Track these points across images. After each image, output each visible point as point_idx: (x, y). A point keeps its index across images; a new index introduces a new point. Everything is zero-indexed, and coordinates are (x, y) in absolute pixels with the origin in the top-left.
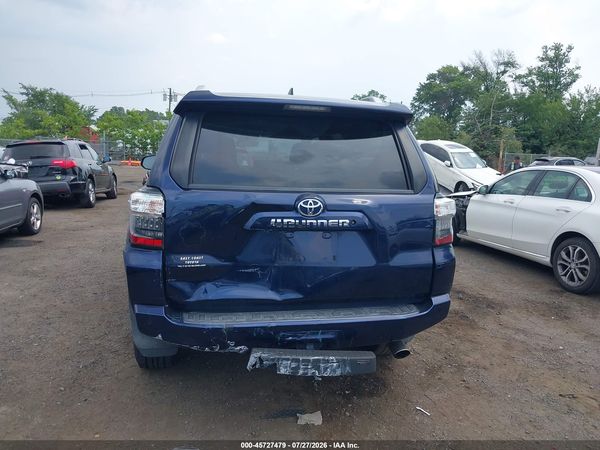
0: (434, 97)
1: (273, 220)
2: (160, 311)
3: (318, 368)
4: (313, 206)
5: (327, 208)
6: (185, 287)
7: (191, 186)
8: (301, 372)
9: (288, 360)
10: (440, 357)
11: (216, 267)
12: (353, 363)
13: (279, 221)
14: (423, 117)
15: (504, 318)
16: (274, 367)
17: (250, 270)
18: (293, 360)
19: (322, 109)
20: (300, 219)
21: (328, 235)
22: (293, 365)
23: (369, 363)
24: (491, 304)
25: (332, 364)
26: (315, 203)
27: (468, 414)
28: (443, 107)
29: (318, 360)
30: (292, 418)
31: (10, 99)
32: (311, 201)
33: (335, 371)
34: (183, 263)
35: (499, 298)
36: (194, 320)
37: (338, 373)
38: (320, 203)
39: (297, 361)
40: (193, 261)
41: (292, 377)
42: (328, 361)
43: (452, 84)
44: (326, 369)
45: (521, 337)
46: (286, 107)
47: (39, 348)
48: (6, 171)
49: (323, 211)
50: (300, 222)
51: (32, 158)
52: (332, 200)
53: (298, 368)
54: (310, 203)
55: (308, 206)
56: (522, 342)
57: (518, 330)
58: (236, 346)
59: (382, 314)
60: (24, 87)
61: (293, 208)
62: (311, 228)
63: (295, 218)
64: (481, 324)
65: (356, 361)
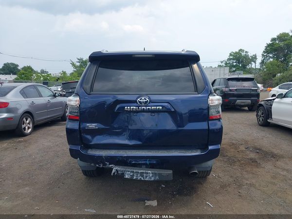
0: (275, 50)
1: (126, 107)
2: (78, 148)
3: (143, 176)
4: (144, 101)
5: (151, 102)
6: (89, 137)
7: (92, 93)
8: (135, 177)
9: (129, 171)
10: (231, 180)
11: (103, 129)
12: (160, 175)
13: (129, 107)
14: (269, 61)
15: (279, 163)
16: (123, 174)
17: (117, 131)
18: (131, 172)
19: (150, 56)
20: (138, 107)
21: (153, 114)
22: (131, 174)
23: (168, 175)
24: (274, 156)
25: (150, 175)
26: (145, 99)
27: (234, 208)
28: (281, 55)
29: (143, 173)
30: (143, 202)
31: (73, 64)
32: (143, 98)
33: (151, 178)
34: (88, 127)
35: (281, 153)
36: (91, 152)
37: (153, 179)
38: (147, 99)
39: (133, 172)
40: (92, 126)
41: (131, 180)
42: (147, 173)
43: (286, 43)
44: (146, 177)
45: (285, 173)
46: (133, 56)
47: (50, 166)
48: (56, 93)
49: (149, 103)
50: (138, 108)
51: (71, 88)
52: (154, 98)
53: (133, 175)
54: (143, 99)
55: (142, 101)
56: (284, 176)
57: (284, 170)
58: (110, 164)
59: (180, 153)
60: (79, 59)
61: (135, 102)
62: (143, 111)
63: (136, 106)
64: (263, 166)
65: (161, 174)
